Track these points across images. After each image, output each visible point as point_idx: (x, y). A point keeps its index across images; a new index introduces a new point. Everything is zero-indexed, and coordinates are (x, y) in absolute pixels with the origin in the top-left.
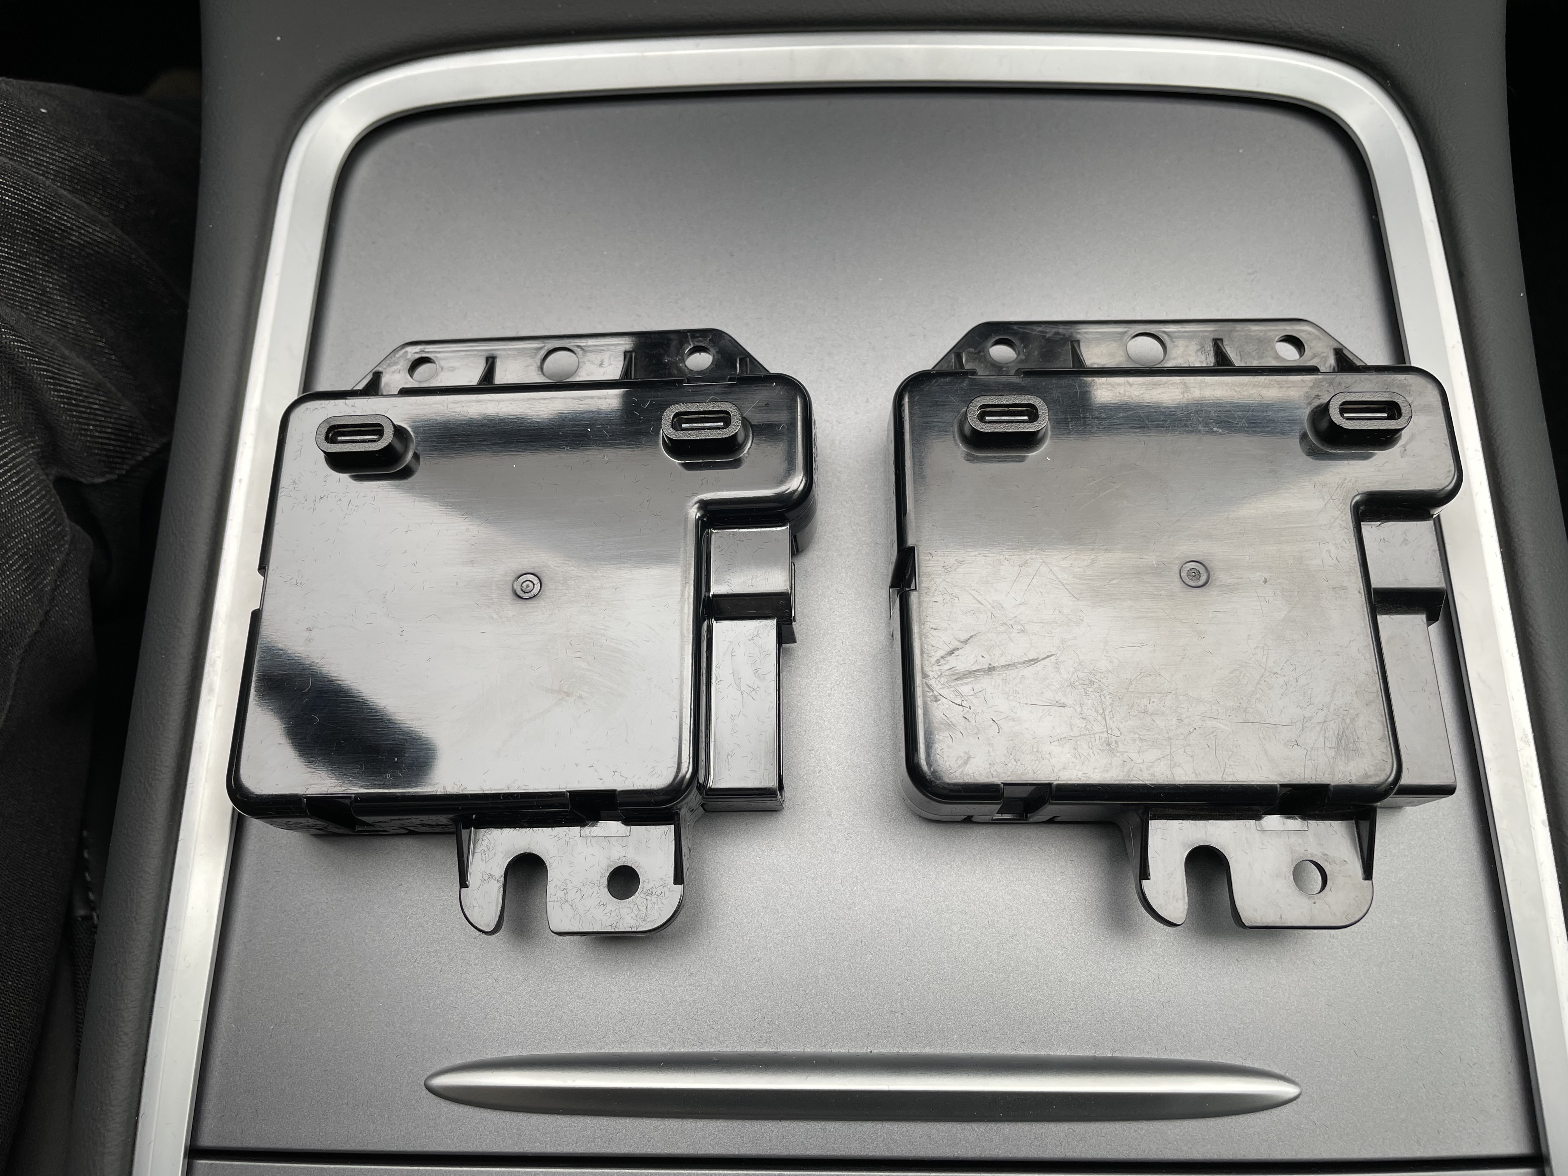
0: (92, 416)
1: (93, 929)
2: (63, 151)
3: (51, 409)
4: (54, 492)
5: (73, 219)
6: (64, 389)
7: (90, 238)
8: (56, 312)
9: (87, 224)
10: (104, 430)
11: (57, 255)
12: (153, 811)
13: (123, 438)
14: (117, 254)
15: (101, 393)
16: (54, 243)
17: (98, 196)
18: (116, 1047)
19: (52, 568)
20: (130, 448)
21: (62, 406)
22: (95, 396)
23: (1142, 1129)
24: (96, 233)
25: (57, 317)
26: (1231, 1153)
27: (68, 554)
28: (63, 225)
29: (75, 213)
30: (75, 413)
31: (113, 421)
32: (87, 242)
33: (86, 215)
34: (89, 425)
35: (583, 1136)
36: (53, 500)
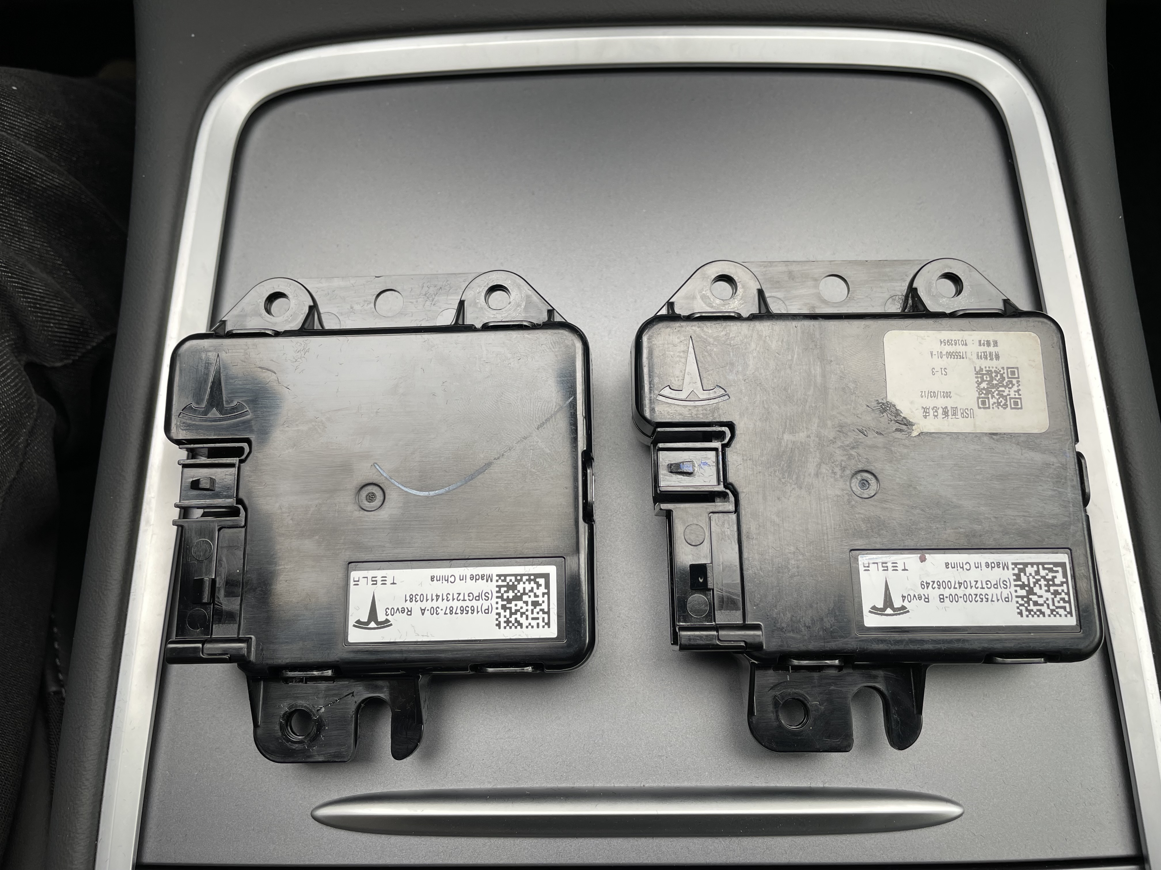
0: (52, 317)
1: (61, 701)
2: (29, 117)
3: (21, 311)
4: (24, 373)
5: (37, 169)
6: (31, 296)
7: (51, 183)
8: (25, 239)
9: (48, 173)
10: (61, 326)
11: (26, 196)
12: (105, 613)
13: (76, 333)
14: (71, 195)
15: (59, 299)
16: (24, 187)
17: (57, 151)
18: (80, 789)
19: (25, 430)
20: (81, 340)
21: (29, 309)
22: (55, 301)
23: (846, 840)
24: (55, 180)
25: (26, 242)
26: (912, 857)
27: (36, 420)
28: (30, 173)
29: (38, 165)
30: (39, 315)
31: (68, 320)
32: (48, 186)
33: (47, 166)
34: (50, 323)
35: (430, 852)
36: (24, 379)
